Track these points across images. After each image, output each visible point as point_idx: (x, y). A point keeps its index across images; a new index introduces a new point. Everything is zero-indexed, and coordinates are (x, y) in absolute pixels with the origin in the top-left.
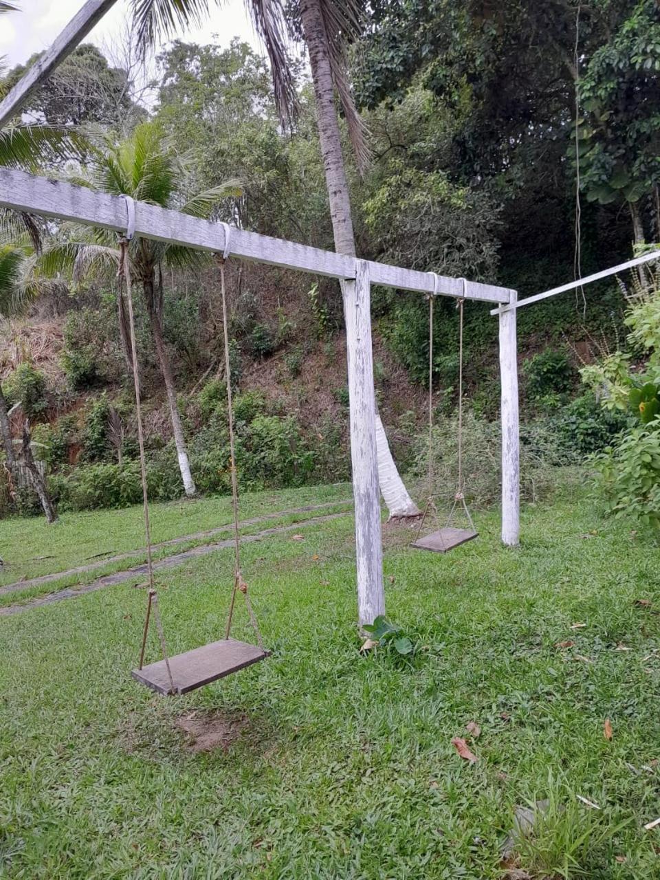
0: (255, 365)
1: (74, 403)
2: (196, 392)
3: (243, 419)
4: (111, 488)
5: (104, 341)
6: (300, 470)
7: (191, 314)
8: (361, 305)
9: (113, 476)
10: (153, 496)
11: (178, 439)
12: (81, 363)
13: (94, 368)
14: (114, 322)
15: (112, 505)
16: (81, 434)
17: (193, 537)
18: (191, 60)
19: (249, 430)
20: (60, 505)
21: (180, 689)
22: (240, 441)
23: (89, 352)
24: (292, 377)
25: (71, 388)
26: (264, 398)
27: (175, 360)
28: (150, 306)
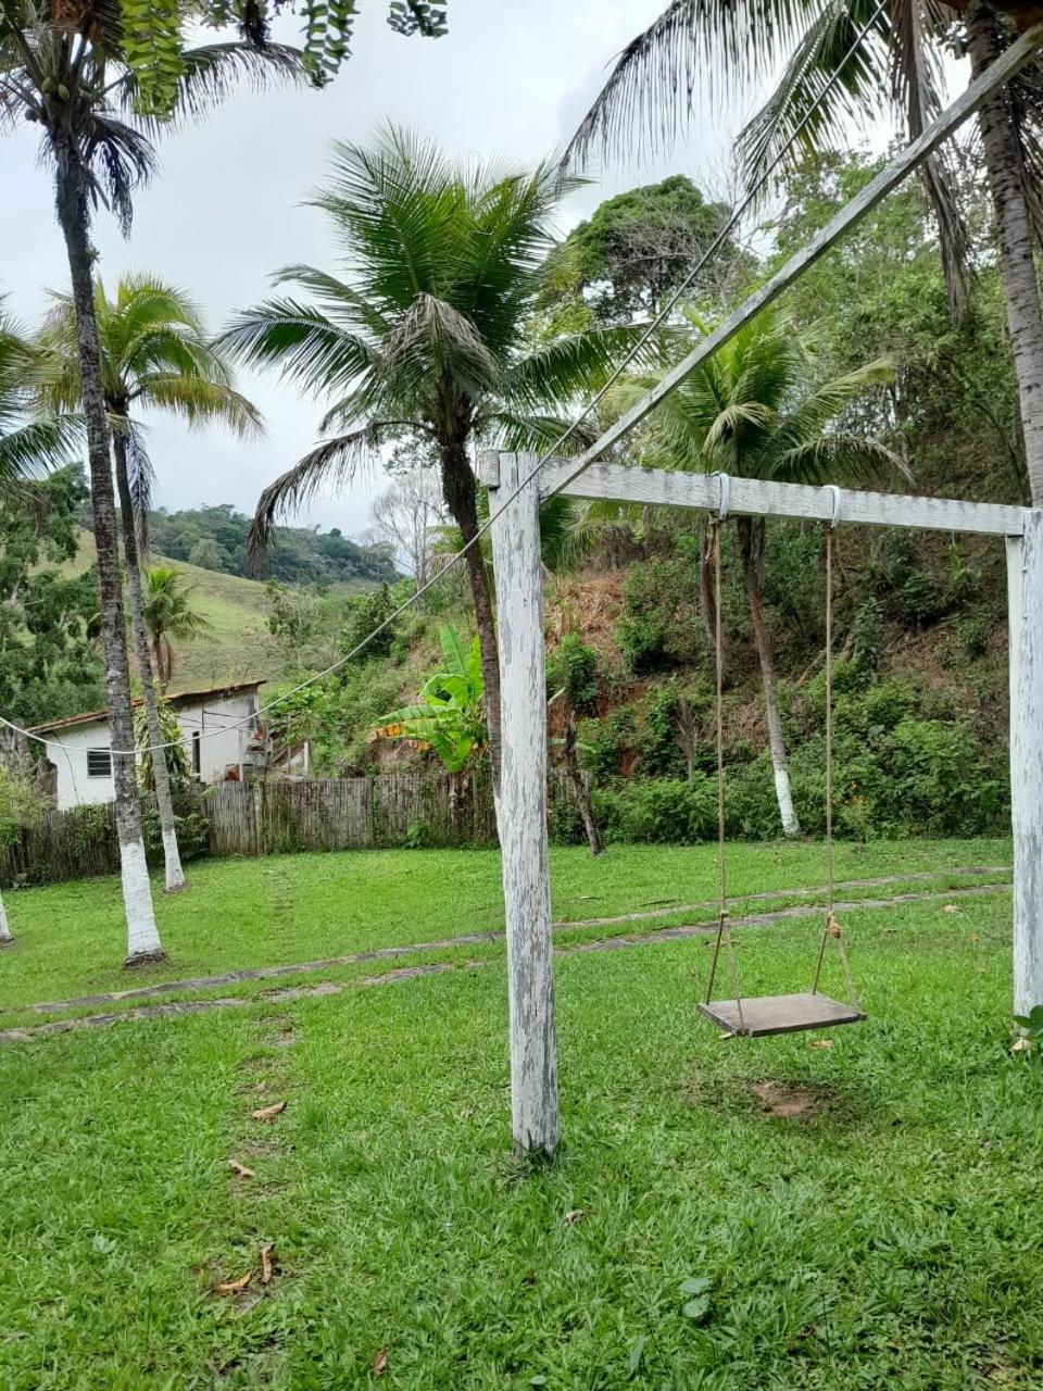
0: (907, 638)
1: (632, 691)
2: (807, 678)
3: (879, 723)
4: (676, 815)
5: (677, 603)
6: (975, 810)
7: (806, 561)
8: (1030, 571)
9: (681, 798)
10: (733, 831)
11: (775, 749)
12: (644, 635)
13: (662, 641)
14: (693, 576)
15: (677, 839)
16: (639, 735)
17: (788, 893)
18: (827, 175)
19: (888, 741)
20: (607, 832)
21: (751, 1030)
22: (873, 757)
23: (655, 621)
24: (968, 658)
25: (629, 670)
26: (918, 691)
27: (779, 629)
28: (746, 553)
